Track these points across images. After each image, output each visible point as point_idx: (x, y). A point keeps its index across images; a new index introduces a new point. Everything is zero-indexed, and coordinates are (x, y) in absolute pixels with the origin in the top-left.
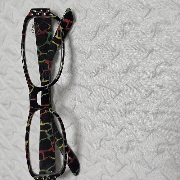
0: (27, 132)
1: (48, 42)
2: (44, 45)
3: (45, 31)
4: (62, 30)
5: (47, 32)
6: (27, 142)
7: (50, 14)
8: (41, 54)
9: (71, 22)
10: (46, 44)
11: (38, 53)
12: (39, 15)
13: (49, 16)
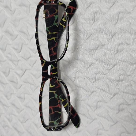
0: (41, 96)
1: (55, 24)
2: (52, 26)
3: (53, 15)
4: (67, 15)
5: (55, 16)
6: (41, 103)
7: (57, 2)
8: (50, 33)
9: (75, 8)
10: (54, 25)
11: (47, 32)
12: (48, 3)
13: (57, 3)
